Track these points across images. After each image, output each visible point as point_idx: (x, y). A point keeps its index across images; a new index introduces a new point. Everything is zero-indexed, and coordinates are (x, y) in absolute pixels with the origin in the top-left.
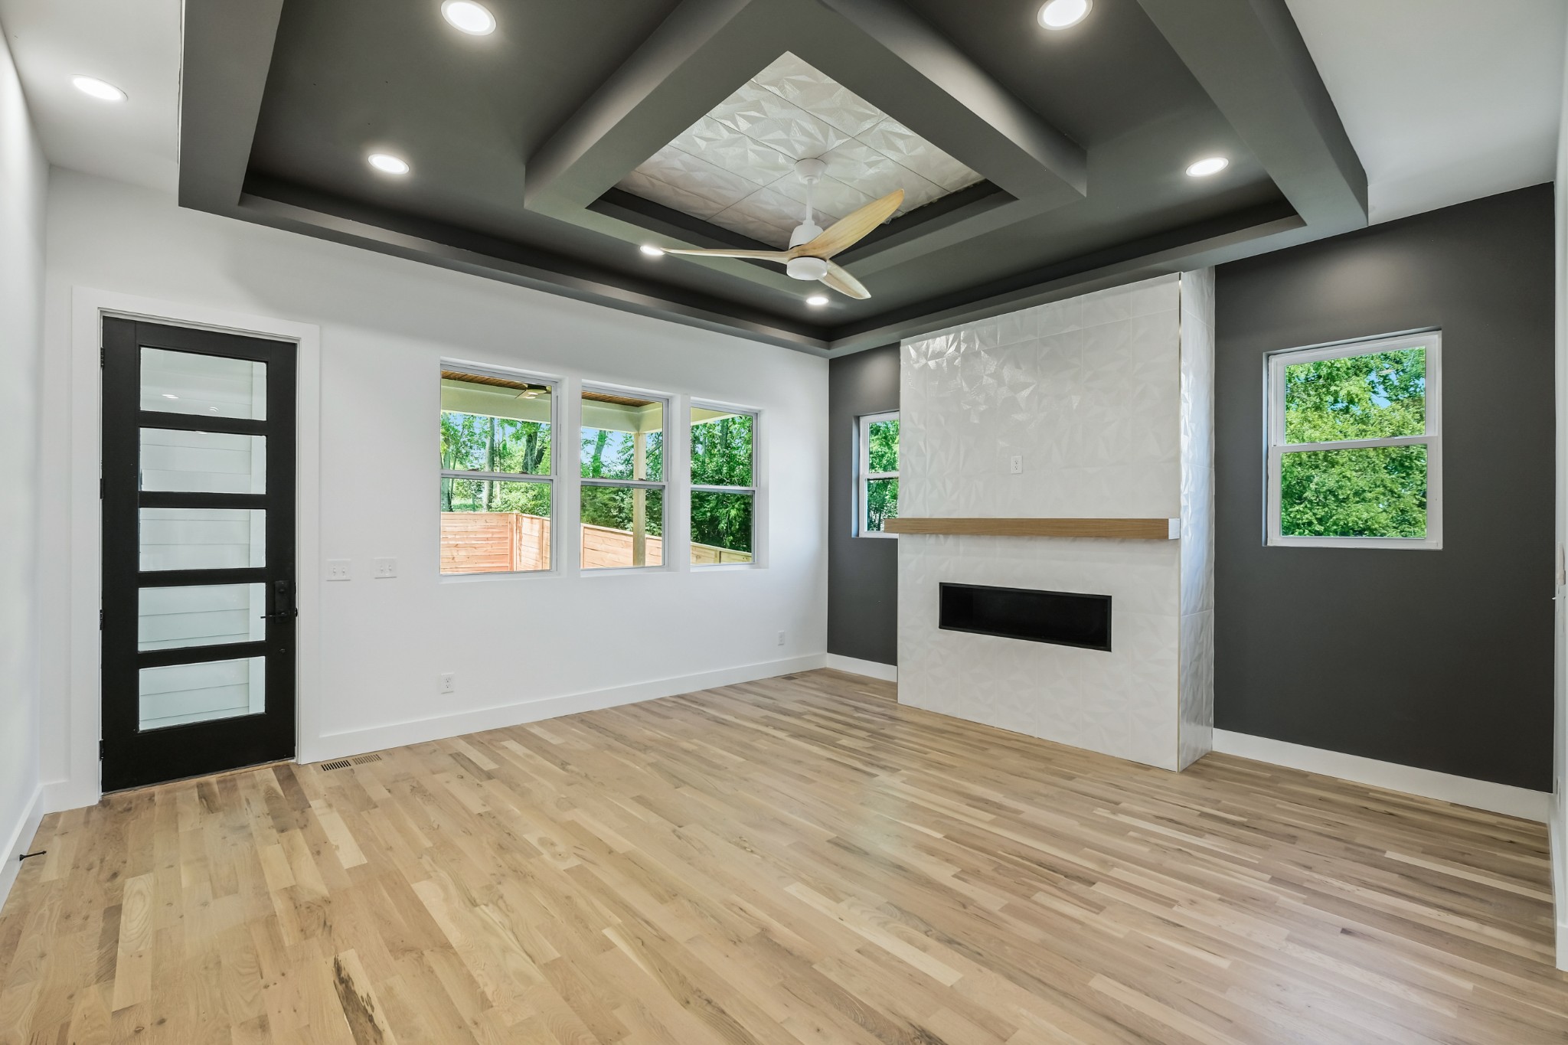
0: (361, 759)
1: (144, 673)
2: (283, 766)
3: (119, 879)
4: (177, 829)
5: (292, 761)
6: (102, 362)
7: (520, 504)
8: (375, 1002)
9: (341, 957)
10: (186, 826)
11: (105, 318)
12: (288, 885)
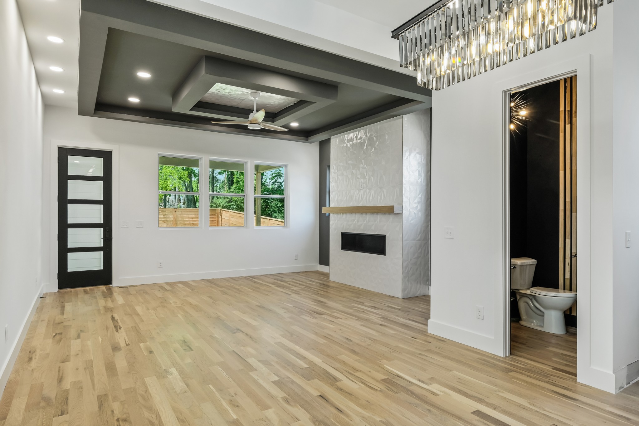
0: (130, 286)
1: (69, 254)
2: (108, 287)
3: (64, 303)
4: (78, 296)
5: (111, 286)
6: (58, 161)
7: (221, 205)
8: (119, 320)
9: (114, 315)
10: (80, 296)
11: (59, 148)
12: (104, 305)
